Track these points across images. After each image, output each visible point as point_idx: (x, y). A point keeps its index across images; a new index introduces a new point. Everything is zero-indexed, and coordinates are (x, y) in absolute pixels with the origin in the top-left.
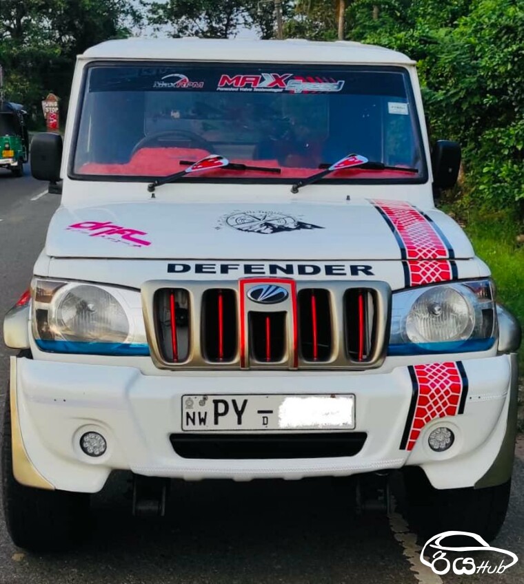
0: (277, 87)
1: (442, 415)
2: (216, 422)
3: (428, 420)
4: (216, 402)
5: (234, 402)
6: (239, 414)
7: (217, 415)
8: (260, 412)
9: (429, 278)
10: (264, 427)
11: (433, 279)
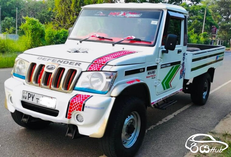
0: (123, 16)
1: (77, 110)
2: (28, 99)
3: (73, 110)
4: (29, 94)
5: (32, 94)
6: (33, 98)
7: (29, 97)
8: (37, 99)
9: (93, 69)
10: (37, 103)
11: (95, 70)
